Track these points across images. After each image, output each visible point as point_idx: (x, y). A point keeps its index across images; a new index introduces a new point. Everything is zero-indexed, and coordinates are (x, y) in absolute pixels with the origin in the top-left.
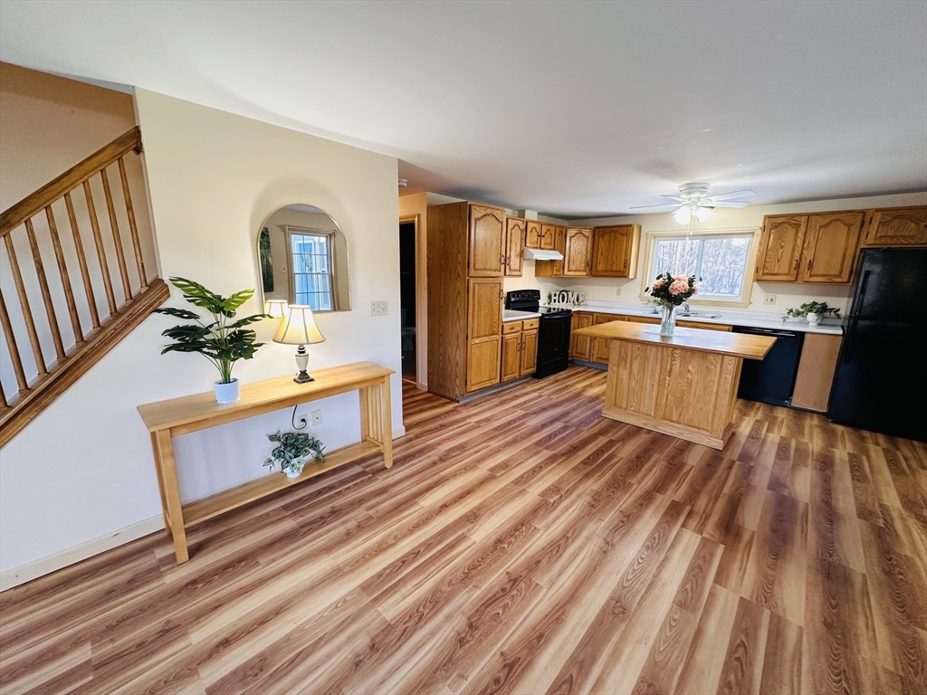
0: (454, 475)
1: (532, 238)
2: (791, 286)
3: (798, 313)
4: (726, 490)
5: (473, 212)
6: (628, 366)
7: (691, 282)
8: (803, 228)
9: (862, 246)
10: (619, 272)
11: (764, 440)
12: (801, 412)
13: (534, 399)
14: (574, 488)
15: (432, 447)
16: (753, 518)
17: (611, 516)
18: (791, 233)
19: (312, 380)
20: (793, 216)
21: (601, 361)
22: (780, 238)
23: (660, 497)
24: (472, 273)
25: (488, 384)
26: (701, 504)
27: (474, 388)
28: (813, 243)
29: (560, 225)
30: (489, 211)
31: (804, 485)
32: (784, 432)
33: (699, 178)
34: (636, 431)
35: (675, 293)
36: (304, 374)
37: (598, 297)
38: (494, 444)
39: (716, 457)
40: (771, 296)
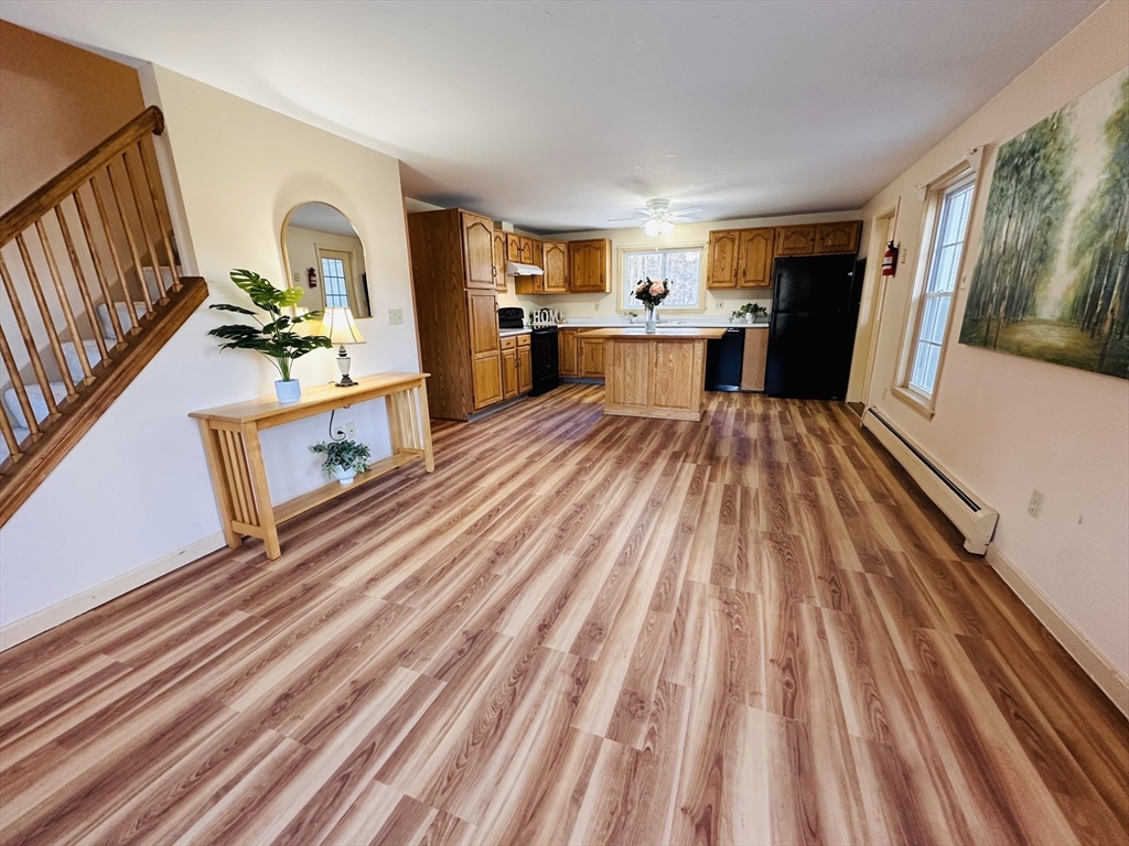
0: (498, 466)
1: (513, 251)
2: (731, 292)
3: (740, 315)
4: (707, 440)
5: (465, 220)
6: (622, 364)
7: (665, 284)
8: (737, 242)
9: (776, 256)
10: (595, 287)
11: (726, 413)
12: (747, 393)
13: (539, 411)
14: (601, 457)
15: (464, 453)
16: (726, 450)
17: (634, 465)
18: (729, 245)
19: (356, 384)
20: (729, 231)
21: (589, 375)
22: (722, 251)
23: (664, 452)
24: (470, 284)
25: (493, 401)
26: (693, 449)
27: (481, 405)
28: (744, 254)
29: (537, 238)
30: (478, 220)
31: (753, 431)
32: (738, 406)
33: (662, 195)
34: (636, 419)
35: (654, 294)
36: (346, 377)
37: (578, 314)
38: (521, 443)
39: (696, 426)
40: (720, 301)
